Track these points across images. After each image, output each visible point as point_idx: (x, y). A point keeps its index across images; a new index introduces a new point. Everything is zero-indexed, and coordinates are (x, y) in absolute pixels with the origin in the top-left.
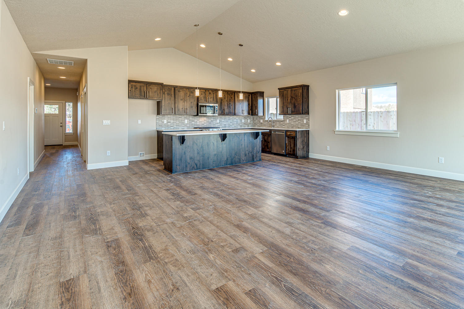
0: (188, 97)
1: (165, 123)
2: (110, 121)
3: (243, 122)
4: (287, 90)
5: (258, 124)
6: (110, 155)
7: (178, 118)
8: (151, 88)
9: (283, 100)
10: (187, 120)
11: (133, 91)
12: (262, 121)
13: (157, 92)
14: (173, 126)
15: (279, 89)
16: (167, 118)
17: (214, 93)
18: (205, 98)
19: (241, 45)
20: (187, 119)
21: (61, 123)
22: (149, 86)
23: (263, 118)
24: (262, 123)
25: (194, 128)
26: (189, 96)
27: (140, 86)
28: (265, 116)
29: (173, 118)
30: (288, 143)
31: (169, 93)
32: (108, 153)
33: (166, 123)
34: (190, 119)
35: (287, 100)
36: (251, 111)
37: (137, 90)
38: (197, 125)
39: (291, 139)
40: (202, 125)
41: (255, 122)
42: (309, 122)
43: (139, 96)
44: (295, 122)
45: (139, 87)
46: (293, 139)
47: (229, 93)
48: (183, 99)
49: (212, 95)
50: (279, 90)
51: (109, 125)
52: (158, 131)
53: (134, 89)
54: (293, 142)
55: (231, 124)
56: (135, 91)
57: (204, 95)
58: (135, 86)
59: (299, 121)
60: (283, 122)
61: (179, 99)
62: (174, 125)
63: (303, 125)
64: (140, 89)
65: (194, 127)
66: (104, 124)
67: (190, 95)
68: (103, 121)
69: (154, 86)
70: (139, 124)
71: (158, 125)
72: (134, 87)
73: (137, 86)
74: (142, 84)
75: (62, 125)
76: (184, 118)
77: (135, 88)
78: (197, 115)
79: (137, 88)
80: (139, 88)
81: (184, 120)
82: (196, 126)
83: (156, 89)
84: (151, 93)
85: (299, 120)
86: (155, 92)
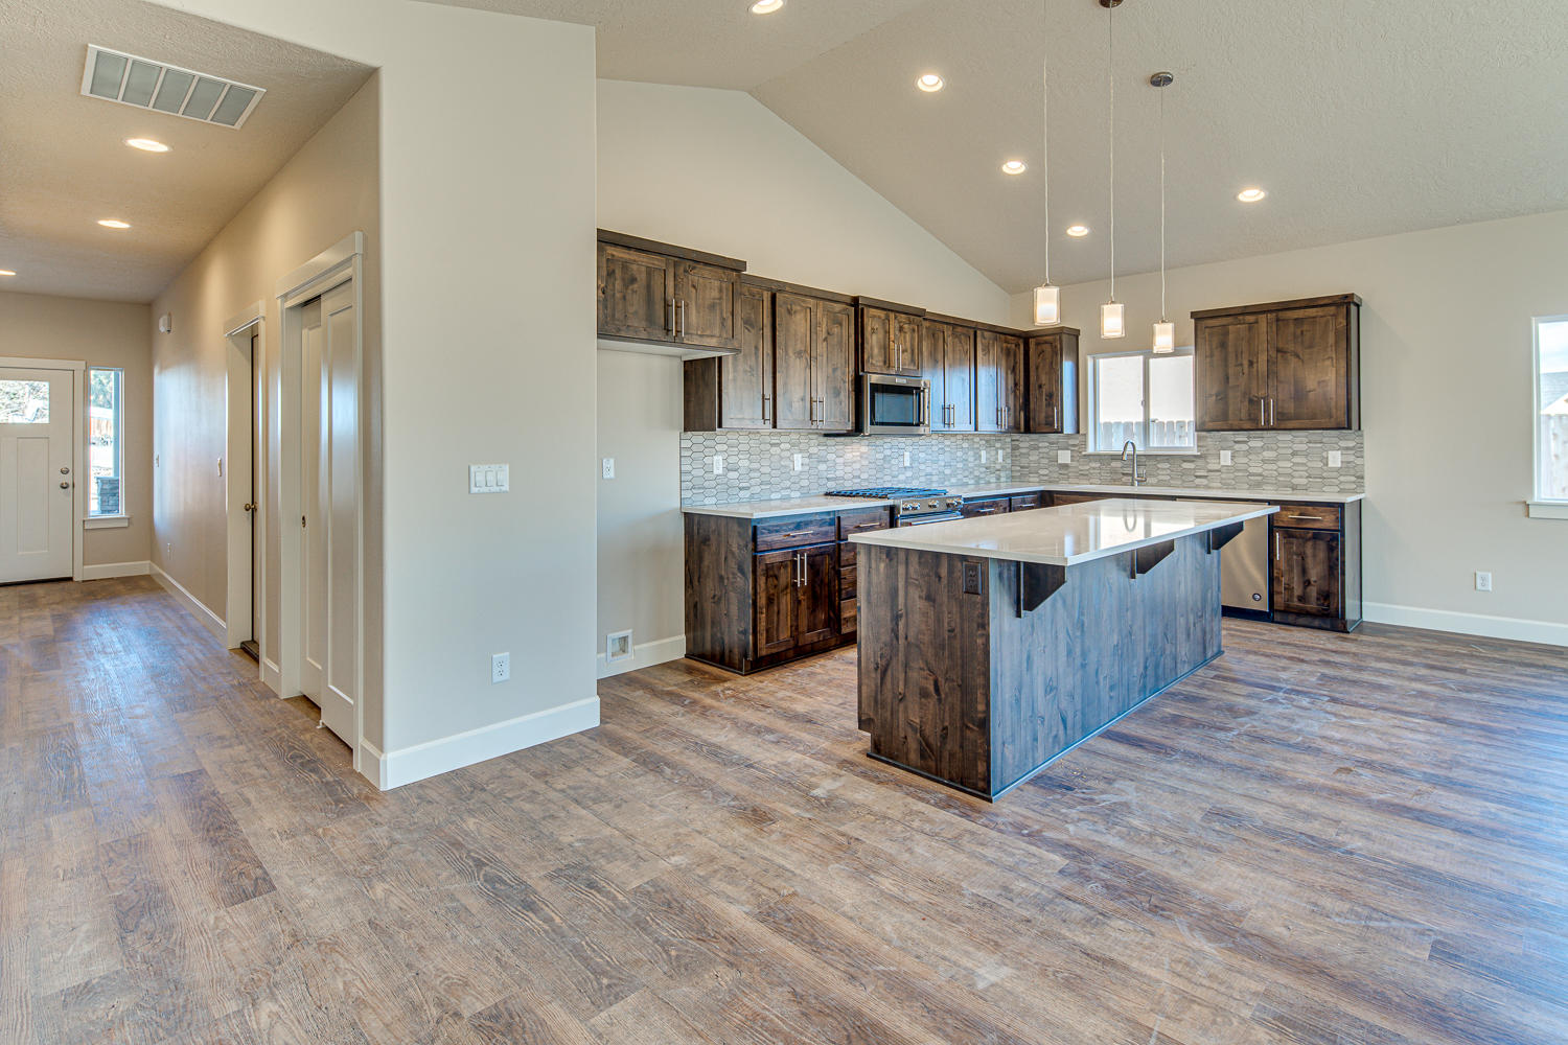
0: (825, 343)
1: (716, 472)
2: (507, 468)
3: (983, 461)
4: (1251, 318)
5: (1045, 472)
6: (506, 676)
7: (768, 447)
8: (694, 287)
9: (1226, 366)
10: (800, 455)
11: (618, 295)
12: (1064, 457)
13: (718, 307)
14: (747, 488)
15: (1193, 315)
16: (725, 447)
17: (914, 330)
18: (885, 349)
19: (1160, 80)
20: (801, 451)
21: (65, 472)
22: (685, 271)
23: (1077, 442)
24: (1066, 466)
25: (827, 494)
26: (825, 339)
27: (650, 272)
28: (1085, 435)
29: (747, 447)
30: (1289, 561)
31: (753, 316)
32: (496, 670)
33: (720, 472)
34: (812, 450)
35: (1246, 363)
36: (1022, 414)
37: (634, 292)
38: (835, 479)
39: (1310, 544)
40: (854, 477)
41: (1024, 462)
42: (1359, 461)
43: (644, 324)
44: (1274, 461)
45: (644, 276)
46: (1322, 545)
47: (959, 329)
48: (805, 351)
49: (908, 336)
50: (1196, 319)
51: (500, 492)
52: (686, 515)
53: (618, 285)
54: (1322, 554)
55: (947, 472)
56: (624, 298)
57: (881, 336)
58: (625, 265)
59: (1297, 460)
60: (1200, 463)
61: (791, 353)
62: (753, 482)
63: (1322, 478)
64: (649, 287)
65: (825, 490)
66: (474, 490)
67: (829, 334)
68: (473, 469)
69: (706, 272)
70: (608, 479)
71: (690, 485)
72: (618, 273)
73: (635, 267)
74: (657, 262)
75: (67, 479)
76: (788, 446)
77: (623, 279)
78: (858, 429)
79: (633, 280)
80: (642, 277)
81: (788, 454)
82: (832, 486)
83: (715, 294)
84: (694, 308)
85: (1294, 454)
86: (712, 307)
